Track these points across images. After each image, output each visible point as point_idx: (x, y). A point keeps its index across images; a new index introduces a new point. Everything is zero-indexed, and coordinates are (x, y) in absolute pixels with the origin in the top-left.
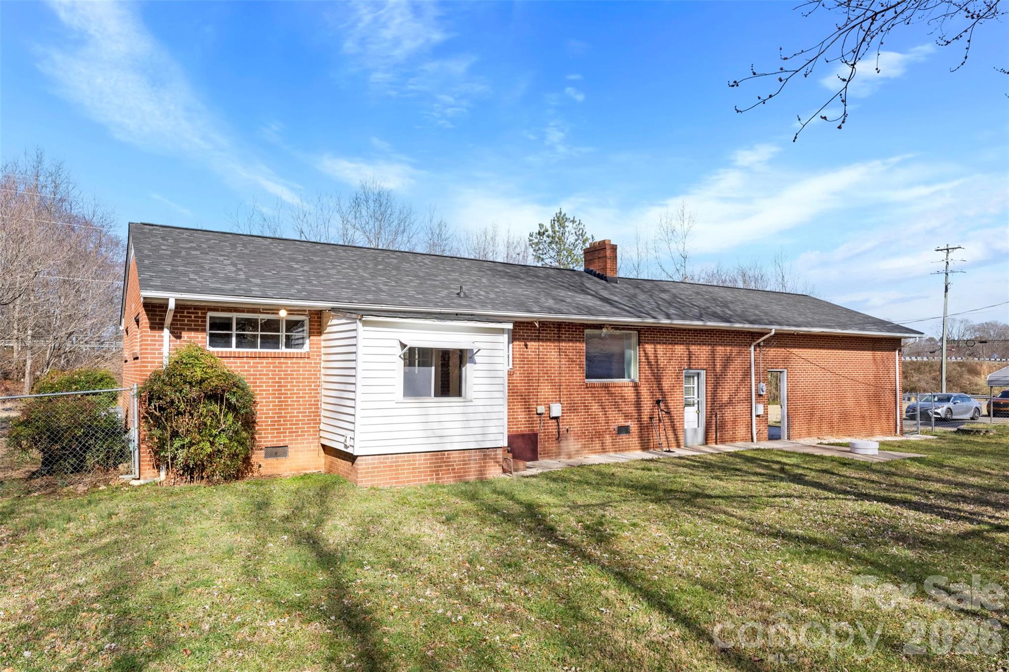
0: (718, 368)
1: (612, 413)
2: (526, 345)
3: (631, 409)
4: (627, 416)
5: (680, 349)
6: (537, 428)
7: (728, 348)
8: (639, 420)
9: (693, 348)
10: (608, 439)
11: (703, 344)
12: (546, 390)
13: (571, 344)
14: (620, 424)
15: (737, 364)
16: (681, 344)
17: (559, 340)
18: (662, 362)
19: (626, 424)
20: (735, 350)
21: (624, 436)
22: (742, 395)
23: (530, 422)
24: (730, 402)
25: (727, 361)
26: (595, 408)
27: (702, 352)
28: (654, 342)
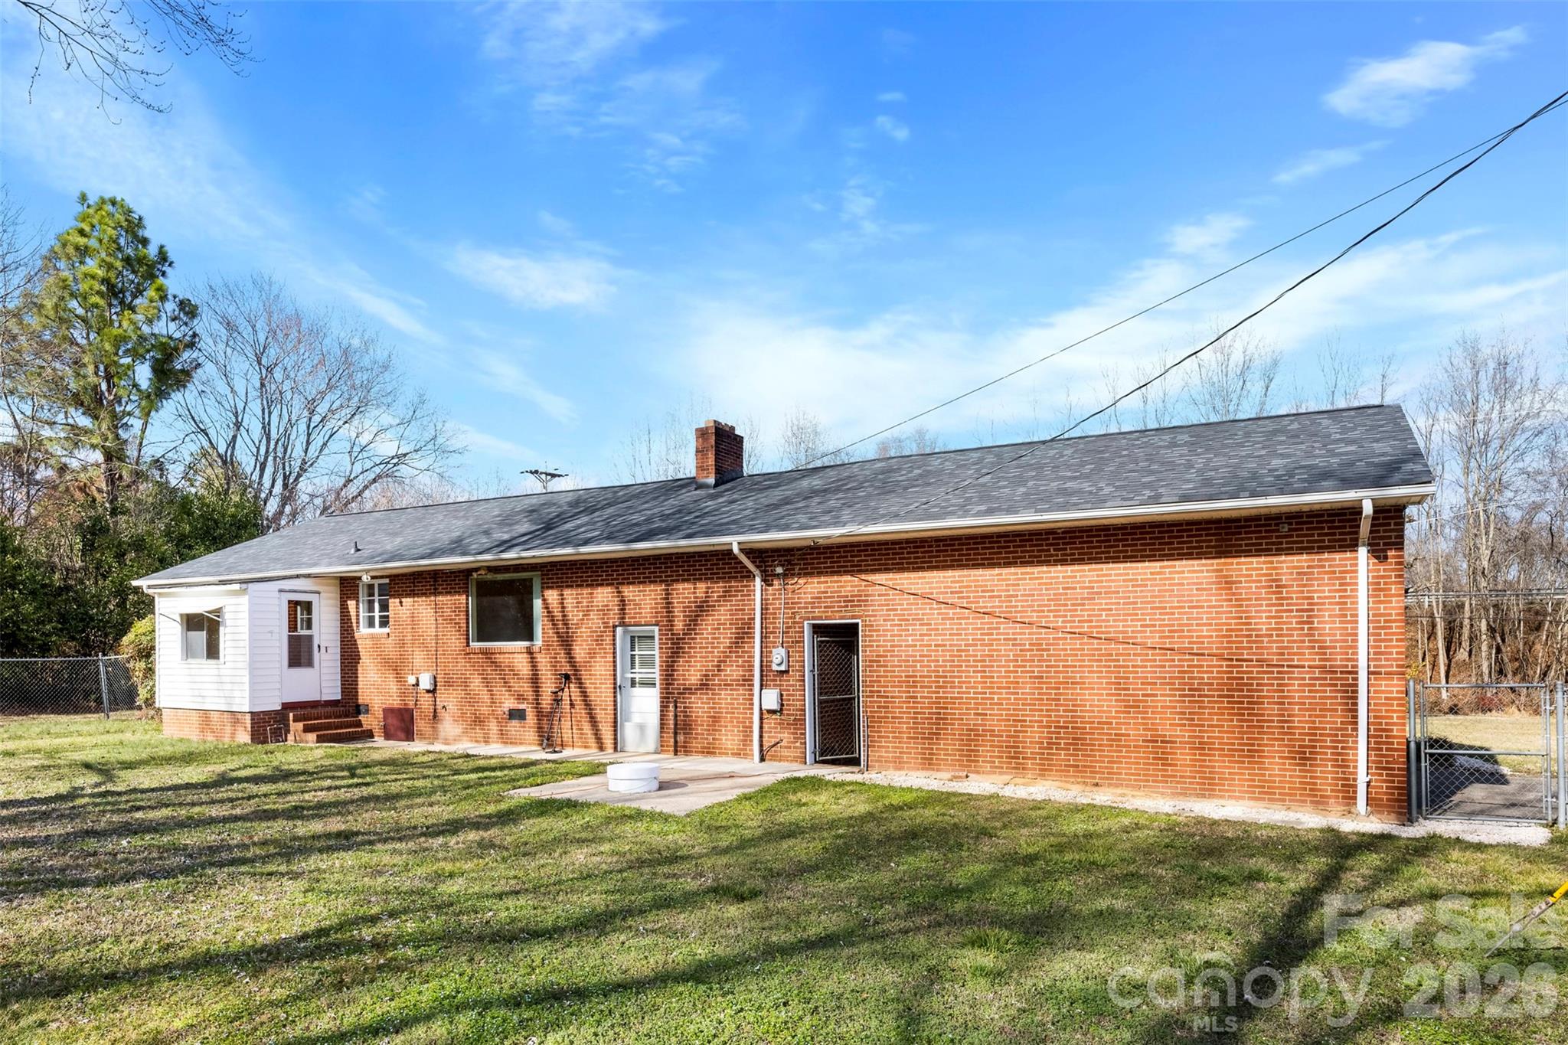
0: (679, 625)
1: (499, 689)
2: (401, 602)
3: (526, 688)
4: (520, 698)
5: (604, 595)
6: (411, 705)
7: (702, 586)
8: (537, 703)
9: (629, 591)
10: (493, 726)
11: (650, 582)
12: (419, 658)
13: (449, 598)
14: (512, 706)
15: (722, 614)
16: (607, 585)
17: (436, 593)
18: (574, 616)
19: (522, 707)
20: (719, 588)
21: (515, 723)
22: (732, 672)
23: (403, 695)
24: (704, 686)
25: (700, 611)
26: (476, 683)
27: (645, 598)
28: (560, 586)
